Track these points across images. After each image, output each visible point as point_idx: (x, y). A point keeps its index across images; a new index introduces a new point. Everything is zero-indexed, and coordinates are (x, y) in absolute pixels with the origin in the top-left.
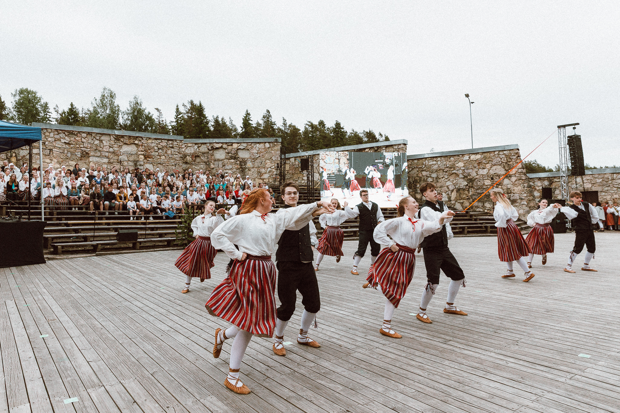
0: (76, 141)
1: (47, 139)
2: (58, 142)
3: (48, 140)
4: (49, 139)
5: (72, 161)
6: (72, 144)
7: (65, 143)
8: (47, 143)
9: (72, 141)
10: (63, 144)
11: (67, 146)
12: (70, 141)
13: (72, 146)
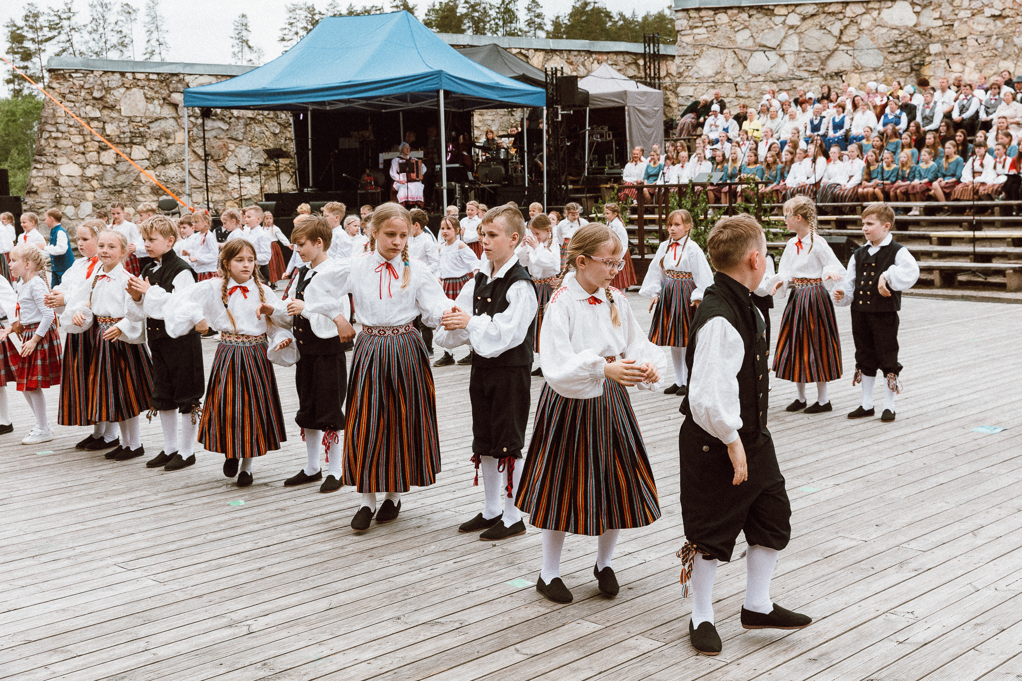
0: (1016, 7)
1: (956, 15)
2: (978, 18)
3: (959, 16)
4: (962, 14)
5: (1005, 59)
6: (1008, 16)
7: (993, 16)
8: (956, 24)
9: (1007, 10)
10: (991, 21)
11: (998, 23)
12: (1004, 9)
13: (1007, 21)
